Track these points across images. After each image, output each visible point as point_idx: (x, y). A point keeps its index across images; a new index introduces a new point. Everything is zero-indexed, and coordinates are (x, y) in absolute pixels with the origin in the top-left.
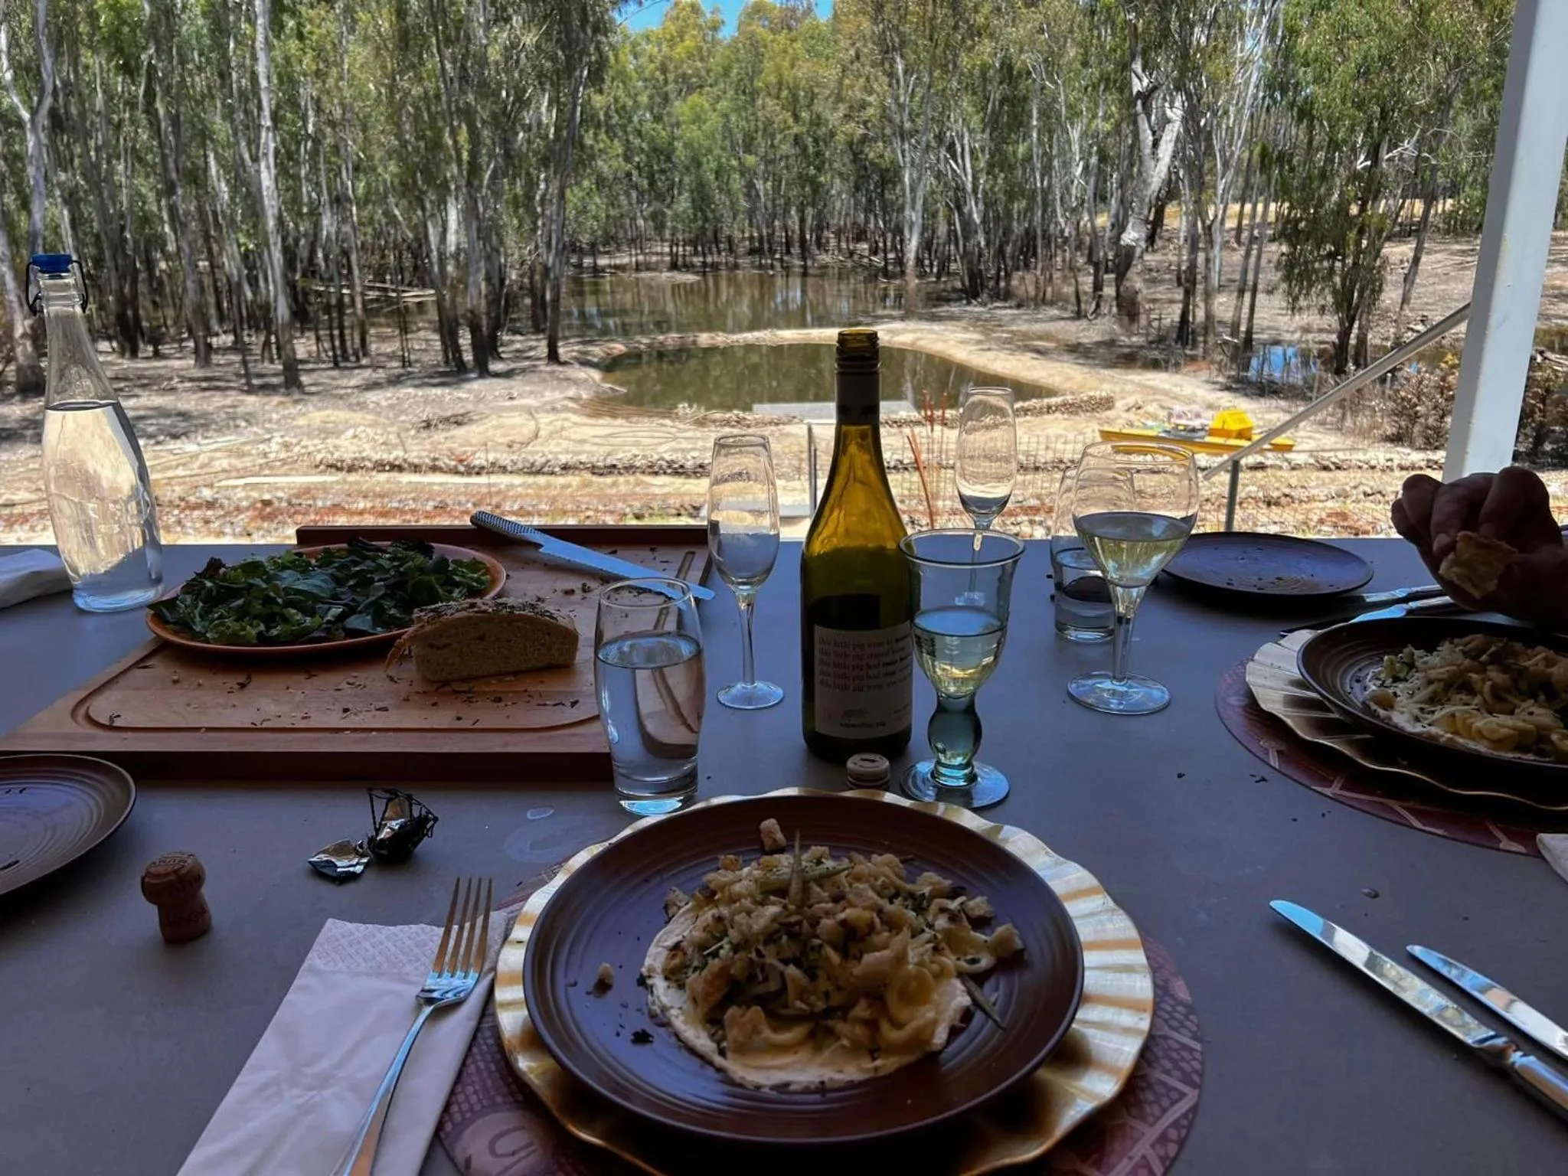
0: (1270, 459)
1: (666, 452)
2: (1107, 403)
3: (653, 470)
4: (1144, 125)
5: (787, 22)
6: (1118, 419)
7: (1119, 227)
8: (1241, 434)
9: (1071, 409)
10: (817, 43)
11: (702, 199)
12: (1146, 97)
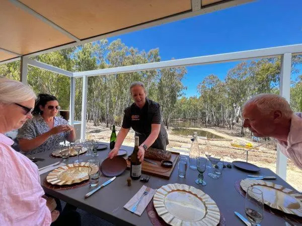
0: (255, 150)
1: (178, 139)
2: (232, 140)
3: (176, 141)
4: (235, 110)
5: (194, 98)
6: (233, 142)
7: (232, 120)
8: (251, 146)
9: (227, 140)
10: (197, 100)
11: (184, 115)
12: (236, 107)
